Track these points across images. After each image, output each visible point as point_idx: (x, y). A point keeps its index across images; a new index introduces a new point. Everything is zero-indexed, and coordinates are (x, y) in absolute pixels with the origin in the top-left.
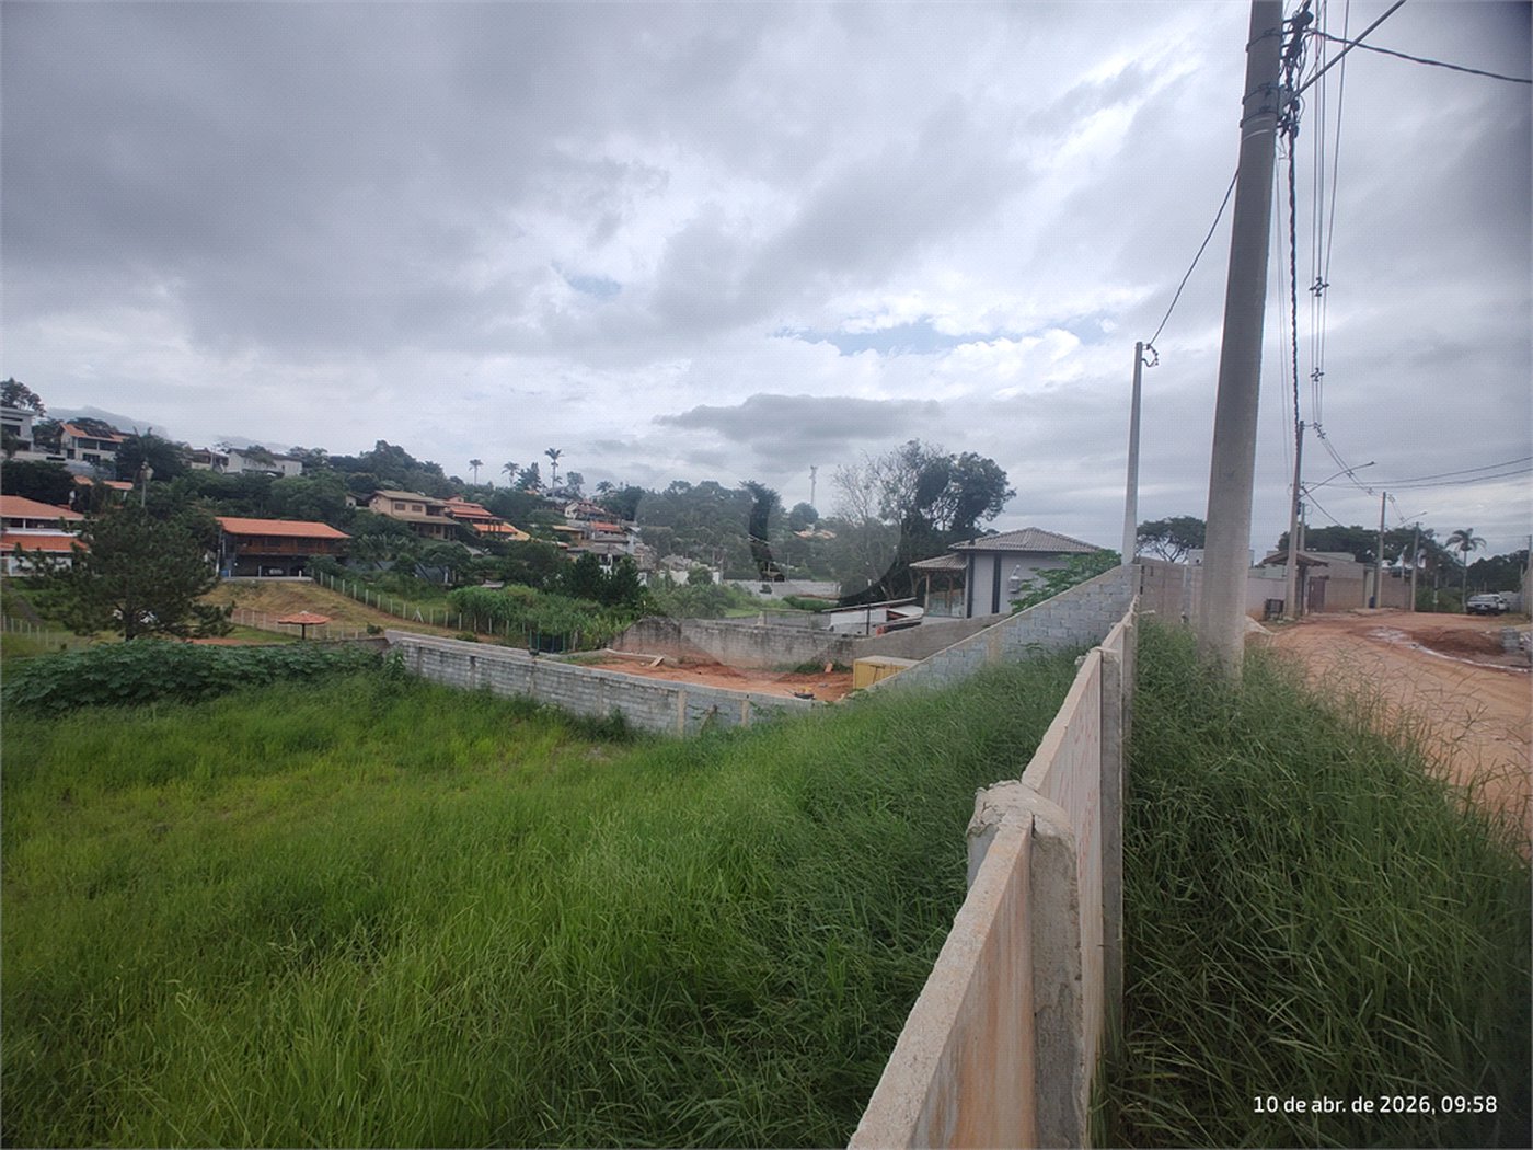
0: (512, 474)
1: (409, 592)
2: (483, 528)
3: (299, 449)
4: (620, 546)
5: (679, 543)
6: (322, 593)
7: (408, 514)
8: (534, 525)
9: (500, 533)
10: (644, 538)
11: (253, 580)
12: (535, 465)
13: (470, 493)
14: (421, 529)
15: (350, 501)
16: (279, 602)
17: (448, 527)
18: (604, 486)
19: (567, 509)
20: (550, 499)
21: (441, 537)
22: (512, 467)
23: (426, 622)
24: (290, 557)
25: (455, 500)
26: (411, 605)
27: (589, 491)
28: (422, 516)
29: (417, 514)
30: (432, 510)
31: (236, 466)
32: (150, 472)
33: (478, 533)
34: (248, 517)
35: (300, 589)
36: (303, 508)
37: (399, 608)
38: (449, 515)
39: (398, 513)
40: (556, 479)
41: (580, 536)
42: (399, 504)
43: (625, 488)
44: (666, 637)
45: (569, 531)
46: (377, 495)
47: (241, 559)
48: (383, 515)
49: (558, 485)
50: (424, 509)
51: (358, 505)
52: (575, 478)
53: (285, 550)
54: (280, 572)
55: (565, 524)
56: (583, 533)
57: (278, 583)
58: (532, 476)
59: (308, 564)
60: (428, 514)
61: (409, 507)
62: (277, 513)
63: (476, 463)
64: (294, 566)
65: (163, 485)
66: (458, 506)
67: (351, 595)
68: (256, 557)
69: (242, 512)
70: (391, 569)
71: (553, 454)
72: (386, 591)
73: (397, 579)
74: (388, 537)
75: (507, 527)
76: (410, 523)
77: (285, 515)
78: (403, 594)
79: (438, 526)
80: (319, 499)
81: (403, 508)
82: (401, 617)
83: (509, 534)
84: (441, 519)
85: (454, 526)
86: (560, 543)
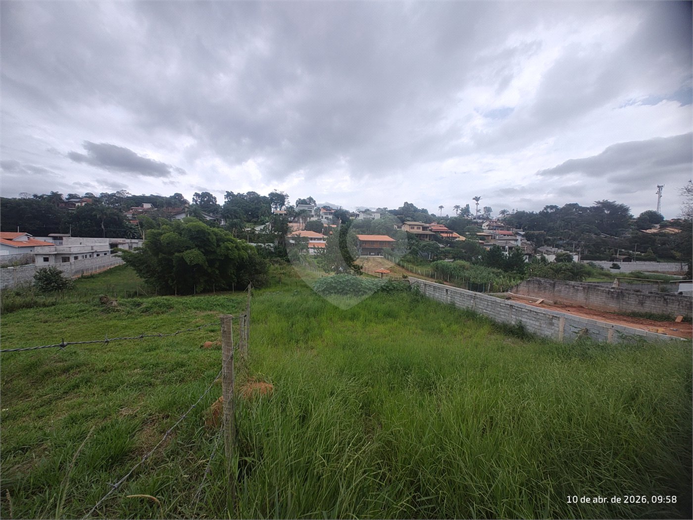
0: (457, 211)
1: (416, 262)
2: (445, 235)
3: (379, 208)
4: (512, 242)
5: (549, 240)
8: (467, 233)
9: (452, 237)
10: (526, 237)
12: (467, 205)
13: (439, 220)
14: (420, 237)
15: (396, 227)
16: (373, 265)
17: (430, 235)
18: (503, 212)
19: (484, 225)
20: (475, 221)
21: (429, 240)
22: (457, 207)
23: (423, 275)
25: (433, 224)
26: (416, 267)
27: (495, 215)
29: (419, 230)
30: (425, 228)
31: (361, 217)
32: (341, 221)
33: (443, 237)
35: (380, 260)
36: (380, 230)
37: (412, 268)
38: (431, 230)
39: (413, 231)
40: (479, 211)
41: (490, 238)
43: (515, 212)
44: (545, 289)
45: (485, 236)
46: (404, 223)
48: (407, 231)
49: (479, 214)
50: (421, 228)
51: (398, 228)
52: (488, 210)
55: (483, 232)
56: (492, 236)
57: (374, 258)
58: (467, 210)
60: (423, 230)
61: (416, 228)
63: (441, 207)
66: (435, 226)
67: (396, 263)
70: (410, 253)
71: (477, 199)
72: (408, 262)
73: (412, 257)
74: (408, 240)
75: (455, 234)
76: (416, 234)
77: (375, 233)
78: (413, 263)
79: (427, 235)
80: (385, 227)
81: (414, 228)
82: (412, 272)
83: (456, 238)
84: (428, 232)
85: (433, 235)
86: (480, 241)
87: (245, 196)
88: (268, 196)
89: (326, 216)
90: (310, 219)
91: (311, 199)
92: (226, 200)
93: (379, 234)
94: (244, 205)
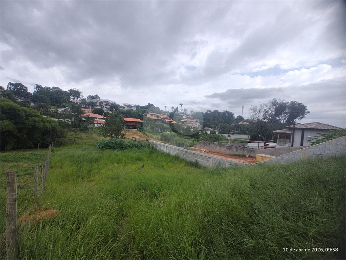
0: (173, 109)
1: (153, 133)
3: (136, 105)
4: (195, 125)
5: (208, 124)
6: (138, 132)
7: (153, 117)
8: (177, 120)
10: (200, 123)
11: (128, 129)
12: (177, 107)
13: (165, 113)
14: (155, 121)
16: (132, 133)
17: (160, 120)
18: (192, 111)
19: (184, 117)
20: (180, 114)
21: (159, 122)
22: (173, 107)
23: (156, 139)
24: (133, 125)
25: (162, 115)
26: (153, 135)
27: (188, 113)
28: (156, 118)
29: (155, 117)
30: (158, 116)
31: (126, 108)
32: (114, 110)
33: (166, 121)
34: (128, 118)
35: (135, 131)
36: (136, 116)
37: (151, 136)
38: (161, 118)
39: (151, 117)
40: (182, 110)
41: (186, 123)
42: (152, 115)
43: (196, 112)
44: (206, 145)
45: (184, 121)
46: (148, 113)
47: (126, 125)
48: (149, 117)
49: (182, 111)
50: (156, 116)
51: (145, 115)
52: (186, 110)
53: (133, 124)
54: (132, 128)
55: (183, 120)
56: (187, 122)
57: (132, 130)
58: (177, 109)
59: (136, 127)
60: (157, 117)
61: (153, 116)
62: (132, 117)
63: (166, 107)
64: (134, 127)
65: (116, 112)
66: (162, 116)
67: (143, 133)
68: (129, 125)
69: (127, 117)
70: (150, 128)
71: (181, 105)
72: (149, 133)
73: (151, 130)
74: (150, 122)
75: (171, 120)
76: (153, 119)
78: (152, 133)
79: (159, 120)
80: (138, 114)
81: (152, 116)
82: (151, 138)
83: (172, 122)
84: (159, 118)
85: (161, 120)
86: (182, 124)
87: (51, 89)
88: (68, 91)
89: (106, 106)
90: (96, 107)
91: (97, 96)
92: (36, 90)
93: (135, 118)
94: (50, 95)
